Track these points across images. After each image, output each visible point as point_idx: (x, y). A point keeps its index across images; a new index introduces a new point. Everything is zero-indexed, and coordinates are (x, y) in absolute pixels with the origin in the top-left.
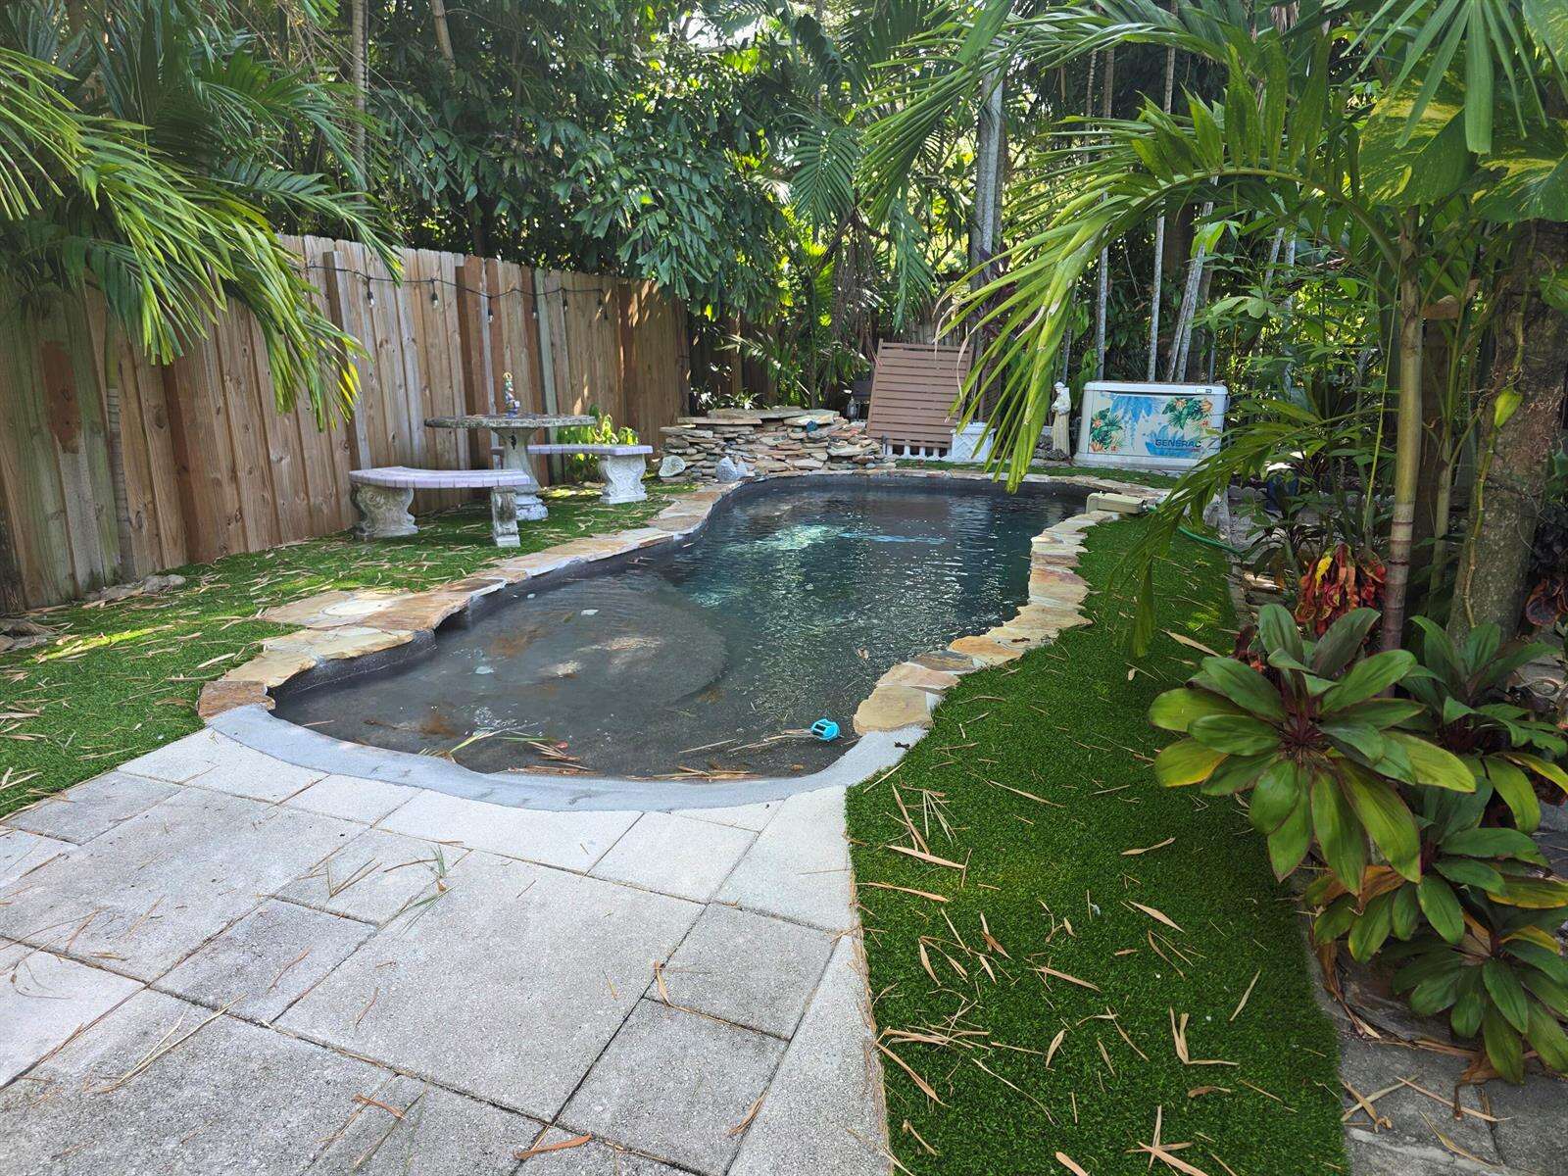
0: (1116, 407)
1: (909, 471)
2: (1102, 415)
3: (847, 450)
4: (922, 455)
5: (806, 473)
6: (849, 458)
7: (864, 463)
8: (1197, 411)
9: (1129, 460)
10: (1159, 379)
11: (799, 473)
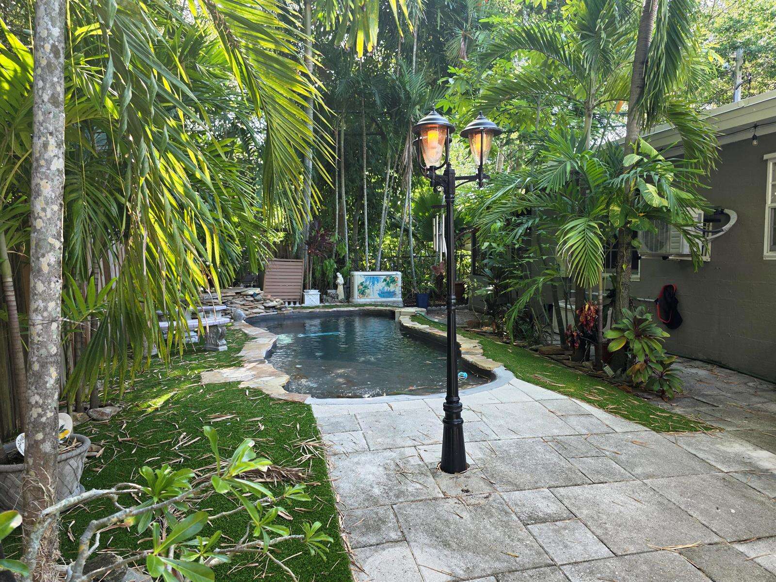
0: (366, 281)
1: (296, 311)
2: (362, 284)
3: (271, 304)
5: (258, 315)
6: (274, 307)
8: (393, 281)
11: (255, 315)
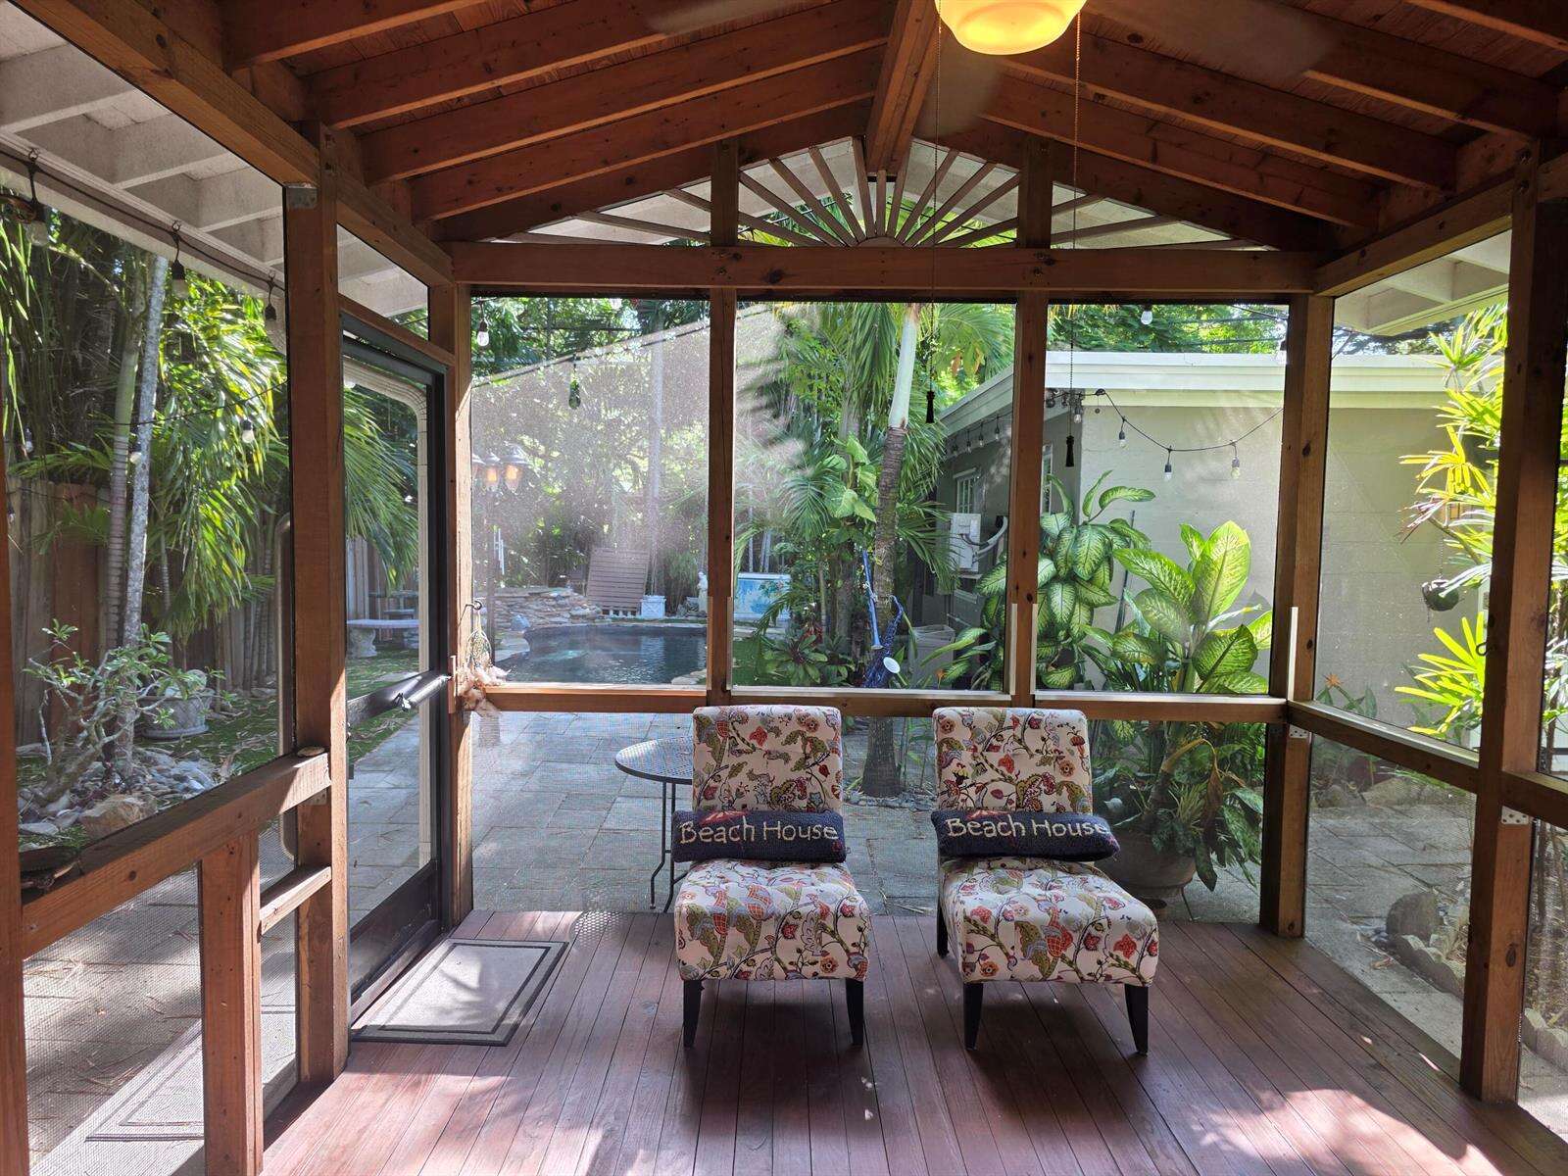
1: (622, 624)
3: (581, 612)
4: (621, 615)
5: (558, 626)
6: (583, 616)
7: (593, 619)
8: (775, 588)
9: (742, 616)
10: (756, 570)
11: (554, 625)
